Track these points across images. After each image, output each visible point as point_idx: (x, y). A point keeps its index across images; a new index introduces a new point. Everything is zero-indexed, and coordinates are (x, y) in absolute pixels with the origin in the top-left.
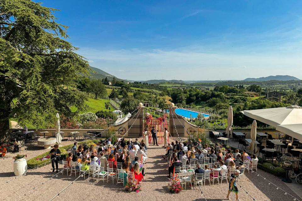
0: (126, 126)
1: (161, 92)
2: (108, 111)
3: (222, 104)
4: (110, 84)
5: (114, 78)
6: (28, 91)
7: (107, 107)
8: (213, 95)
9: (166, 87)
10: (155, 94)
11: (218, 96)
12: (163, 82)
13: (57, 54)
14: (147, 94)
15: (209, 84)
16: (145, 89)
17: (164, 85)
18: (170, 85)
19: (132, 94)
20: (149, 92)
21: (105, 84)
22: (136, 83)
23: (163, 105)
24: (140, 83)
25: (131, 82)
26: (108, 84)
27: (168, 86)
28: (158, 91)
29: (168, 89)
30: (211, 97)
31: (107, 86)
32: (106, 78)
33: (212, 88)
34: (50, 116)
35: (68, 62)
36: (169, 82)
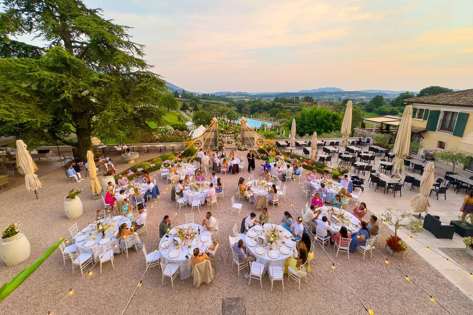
0: (202, 139)
1: (227, 103)
2: (181, 123)
3: (282, 114)
4: (180, 96)
5: (184, 91)
6: (109, 111)
7: (179, 119)
8: (274, 106)
9: (232, 99)
10: (223, 105)
11: (278, 106)
12: (229, 94)
13: (134, 74)
14: (215, 105)
15: (270, 96)
16: (213, 101)
17: (230, 97)
18: (236, 97)
19: (201, 106)
20: (216, 104)
21: (175, 96)
22: (204, 95)
23: (231, 116)
24: (208, 95)
25: (200, 95)
26: (178, 97)
27: (233, 97)
28: (224, 103)
29: (234, 100)
30: (272, 107)
31: (177, 99)
32: (176, 91)
33: (273, 99)
34: (131, 133)
35: (147, 82)
36: (235, 94)
